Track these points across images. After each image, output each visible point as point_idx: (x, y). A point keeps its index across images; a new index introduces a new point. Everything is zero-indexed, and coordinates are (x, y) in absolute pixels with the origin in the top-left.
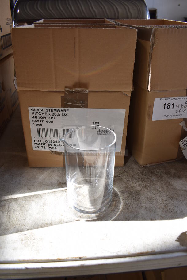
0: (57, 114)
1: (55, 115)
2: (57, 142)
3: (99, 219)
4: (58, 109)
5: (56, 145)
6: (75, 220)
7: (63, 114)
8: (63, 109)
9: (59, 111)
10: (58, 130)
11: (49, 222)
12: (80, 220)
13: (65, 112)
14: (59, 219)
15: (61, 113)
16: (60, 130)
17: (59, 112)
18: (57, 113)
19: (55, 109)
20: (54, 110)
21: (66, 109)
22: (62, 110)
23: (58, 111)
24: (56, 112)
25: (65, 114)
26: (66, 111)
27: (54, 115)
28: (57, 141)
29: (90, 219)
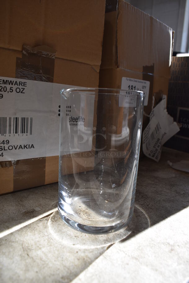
0: (8, 89)
1: (5, 90)
2: (4, 144)
3: (135, 232)
4: (10, 79)
5: (3, 148)
6: (106, 248)
7: (18, 90)
8: (18, 80)
9: (11, 83)
10: (8, 119)
11: (65, 274)
12: (112, 245)
13: (21, 87)
14: (79, 260)
15: (14, 87)
16: (10, 119)
17: (11, 86)
18: (8, 86)
19: (6, 79)
20: (4, 81)
21: (23, 81)
22: (16, 82)
23: (9, 84)
24: (6, 85)
25: (21, 90)
26: (23, 84)
27: (2, 90)
28: (4, 141)
29: (125, 237)
